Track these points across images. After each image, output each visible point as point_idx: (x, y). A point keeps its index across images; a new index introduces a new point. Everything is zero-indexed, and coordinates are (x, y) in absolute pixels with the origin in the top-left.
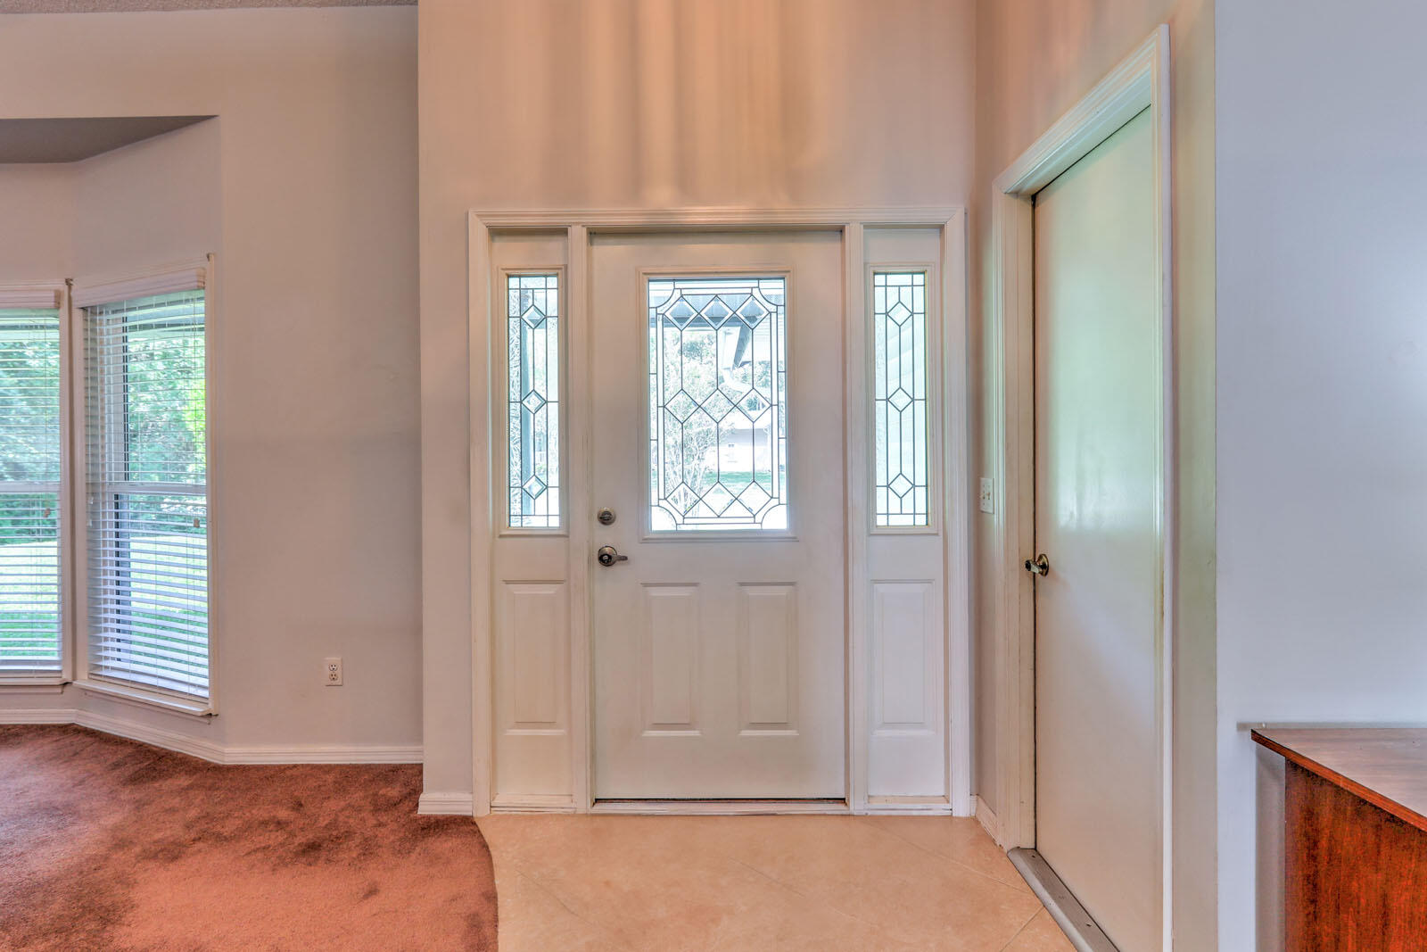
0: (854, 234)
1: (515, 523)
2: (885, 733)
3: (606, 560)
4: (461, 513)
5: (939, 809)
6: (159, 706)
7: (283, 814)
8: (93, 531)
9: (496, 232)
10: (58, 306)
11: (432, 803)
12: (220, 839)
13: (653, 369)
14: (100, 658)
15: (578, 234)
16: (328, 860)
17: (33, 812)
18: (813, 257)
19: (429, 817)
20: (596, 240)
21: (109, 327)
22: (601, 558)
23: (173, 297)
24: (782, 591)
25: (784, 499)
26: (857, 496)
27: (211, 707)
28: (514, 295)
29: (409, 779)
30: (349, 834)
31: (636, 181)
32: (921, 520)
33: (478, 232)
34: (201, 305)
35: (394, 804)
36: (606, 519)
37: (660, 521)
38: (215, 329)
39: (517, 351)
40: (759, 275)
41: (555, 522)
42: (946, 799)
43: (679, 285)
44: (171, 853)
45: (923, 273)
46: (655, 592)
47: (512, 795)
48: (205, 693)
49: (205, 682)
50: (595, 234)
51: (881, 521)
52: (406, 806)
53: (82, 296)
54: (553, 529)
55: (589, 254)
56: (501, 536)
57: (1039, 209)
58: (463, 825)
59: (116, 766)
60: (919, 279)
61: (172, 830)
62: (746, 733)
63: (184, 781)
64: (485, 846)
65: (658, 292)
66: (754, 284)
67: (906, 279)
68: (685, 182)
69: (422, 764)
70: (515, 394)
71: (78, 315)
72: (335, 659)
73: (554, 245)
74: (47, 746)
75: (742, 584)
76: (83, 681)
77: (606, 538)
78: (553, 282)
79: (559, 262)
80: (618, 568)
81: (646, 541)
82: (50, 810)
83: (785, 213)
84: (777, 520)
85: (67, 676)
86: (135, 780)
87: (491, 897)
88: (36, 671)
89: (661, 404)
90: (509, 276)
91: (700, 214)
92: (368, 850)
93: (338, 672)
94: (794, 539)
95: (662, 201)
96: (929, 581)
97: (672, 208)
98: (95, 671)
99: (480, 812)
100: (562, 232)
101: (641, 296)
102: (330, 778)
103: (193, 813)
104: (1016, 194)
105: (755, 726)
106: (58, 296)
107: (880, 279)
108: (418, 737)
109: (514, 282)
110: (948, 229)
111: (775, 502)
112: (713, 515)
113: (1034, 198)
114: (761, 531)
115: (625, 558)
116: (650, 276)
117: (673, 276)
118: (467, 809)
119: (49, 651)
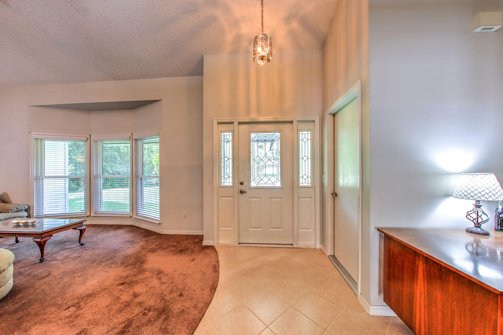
0: (295, 123)
1: (223, 184)
2: (302, 230)
3: (242, 192)
4: (211, 182)
5: (313, 247)
6: (150, 222)
7: (175, 244)
8: (136, 185)
9: (219, 123)
10: (130, 139)
11: (205, 243)
12: (163, 249)
13: (252, 152)
14: (138, 211)
15: (236, 123)
16: (185, 253)
17: (126, 242)
18: (286, 127)
19: (205, 246)
20: (240, 125)
21: (140, 143)
22: (240, 192)
23: (153, 137)
24: (280, 199)
25: (280, 180)
26: (295, 179)
27: (160, 222)
28: (223, 136)
29: (200, 238)
30: (189, 248)
31: (248, 112)
32: (310, 185)
33: (215, 123)
34: (158, 139)
35: (197, 243)
36: (242, 184)
37: (253, 184)
38: (161, 143)
39: (223, 148)
40: (274, 132)
41: (231, 184)
42: (315, 245)
43: (257, 134)
44: (153, 251)
45: (310, 131)
46: (252, 199)
47: (222, 241)
48: (159, 219)
49: (159, 217)
50: (240, 123)
51: (301, 184)
52: (200, 243)
53: (135, 137)
54: (230, 186)
55: (238, 128)
56: (220, 187)
57: (336, 117)
58: (212, 248)
59: (142, 233)
60: (309, 132)
61: (153, 246)
62: (271, 230)
63: (155, 237)
64: (217, 252)
65: (253, 135)
66: (273, 133)
67: (307, 132)
68: (259, 112)
69: (203, 235)
70: (223, 157)
71: (134, 141)
72: (185, 213)
73: (231, 125)
74: (128, 229)
75: (271, 198)
76: (134, 216)
77: (242, 188)
78: (231, 133)
79: (232, 129)
80: (244, 194)
81: (250, 188)
82: (130, 242)
83: (280, 118)
84: (278, 184)
85: (131, 215)
86: (145, 236)
87: (218, 262)
88: (125, 214)
89: (253, 159)
90: (222, 132)
91: (262, 119)
92: (193, 252)
93: (186, 215)
94: (282, 188)
95: (254, 116)
96: (311, 198)
97: (256, 118)
98: (137, 214)
99: (215, 245)
100: (233, 123)
101: (249, 137)
102: (184, 237)
103: (157, 243)
104: (330, 114)
105: (273, 228)
106: (130, 137)
107: (301, 132)
108: (202, 229)
109: (222, 134)
110: (315, 122)
111: (278, 180)
112: (264, 183)
113: (334, 115)
114: (275, 186)
115: (246, 192)
116: (251, 132)
117: (256, 132)
118: (212, 245)
119: (128, 210)
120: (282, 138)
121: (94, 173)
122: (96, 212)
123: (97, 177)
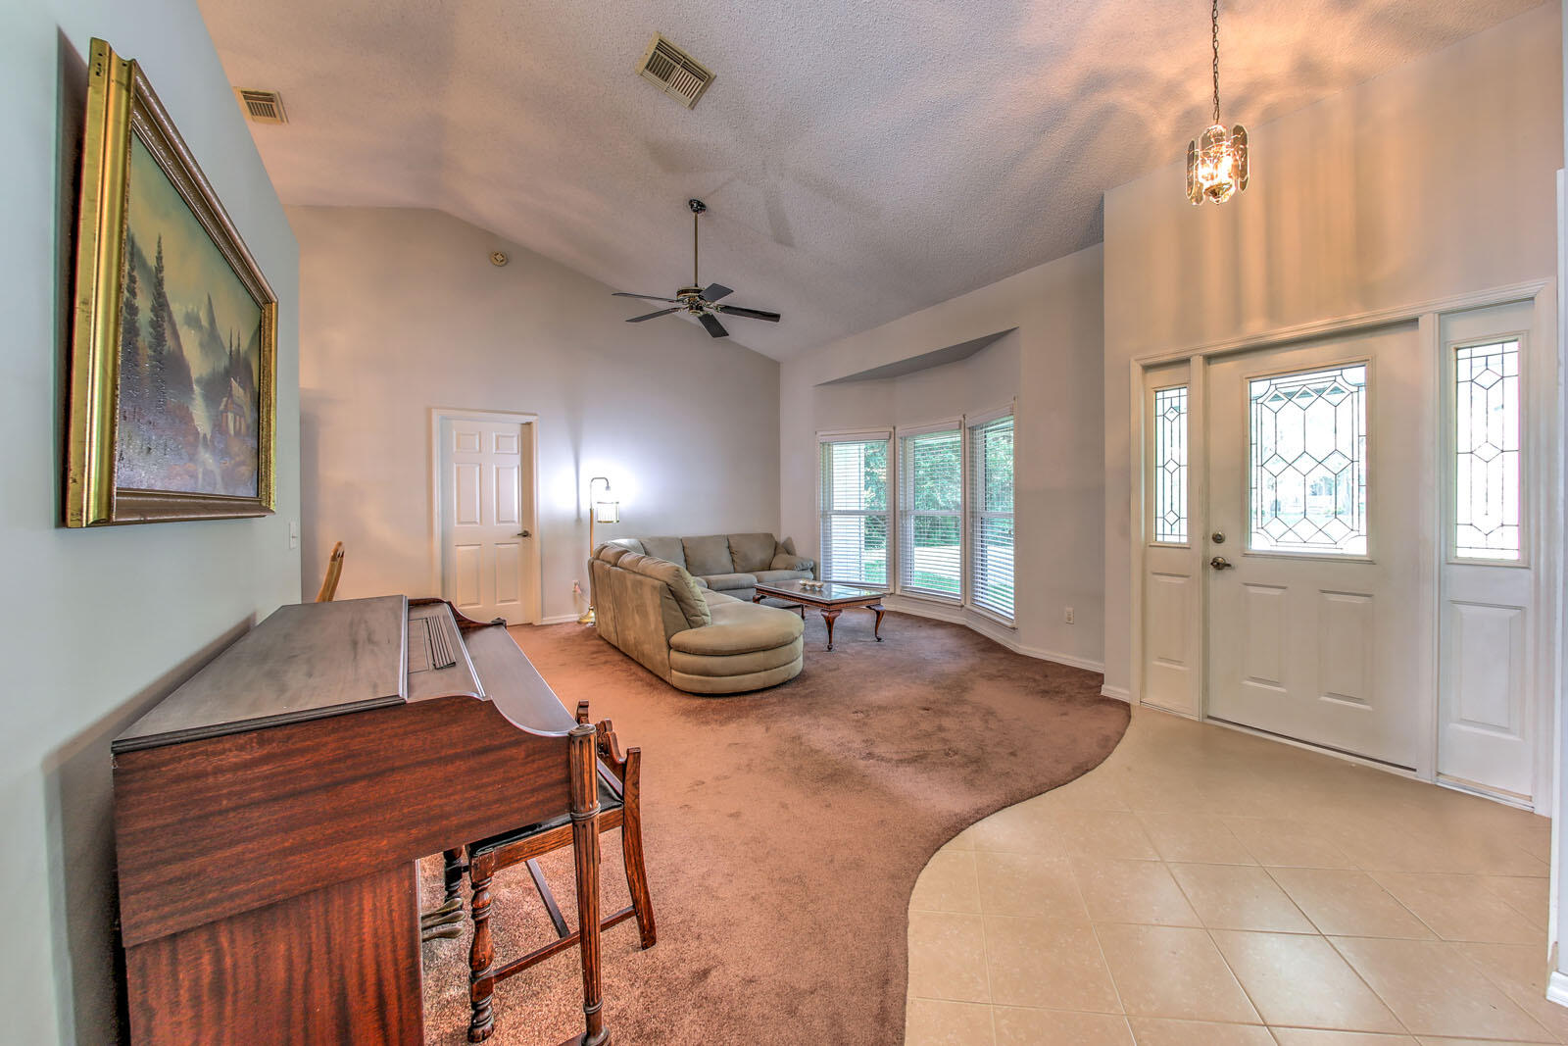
0: (1428, 322)
1: (1159, 539)
3: (1219, 565)
4: (1125, 532)
6: (1000, 623)
7: (1037, 677)
8: (972, 535)
9: (1147, 368)
10: (960, 428)
11: (1108, 690)
12: (1009, 679)
13: (1253, 441)
14: (974, 595)
15: (1197, 362)
17: (947, 651)
18: (1390, 346)
19: (1104, 697)
20: (1212, 362)
21: (979, 435)
22: (1214, 564)
23: (1002, 420)
24: (1360, 600)
25: (1363, 531)
27: (1014, 625)
28: (1160, 402)
29: (1097, 679)
30: (1064, 692)
31: (1238, 318)
32: (1516, 556)
33: (1136, 371)
35: (1091, 688)
36: (1218, 539)
37: (1259, 543)
38: (1017, 432)
40: (1342, 365)
41: (1184, 540)
43: (1273, 382)
44: (991, 678)
45: (1516, 340)
46: (1252, 590)
47: (1153, 698)
48: (1012, 617)
49: (1012, 612)
50: (1210, 359)
52: (1095, 690)
53: (970, 422)
54: (1184, 544)
55: (1206, 373)
56: (1151, 546)
58: (1122, 705)
59: (977, 644)
60: (1510, 346)
61: (993, 671)
62: (1324, 699)
63: (1002, 655)
64: (1130, 717)
65: (1258, 388)
66: (1339, 372)
67: (1497, 348)
68: (1274, 311)
69: (1104, 674)
70: (1160, 463)
71: (967, 431)
72: (1071, 609)
73: (1182, 370)
74: (954, 630)
75: (1323, 592)
76: (968, 606)
77: (1217, 551)
78: (1184, 391)
79: (1185, 379)
80: (1226, 572)
81: (1246, 555)
82: (953, 653)
83: (1357, 317)
84: (1358, 547)
85: (963, 602)
86: (983, 650)
88: (951, 598)
89: (1259, 464)
90: (1157, 392)
92: (1070, 699)
93: (1072, 617)
94: (1371, 562)
95: (1257, 328)
97: (1263, 333)
98: (973, 600)
99: (1134, 703)
100: (1186, 361)
101: (1245, 394)
102: (1064, 670)
103: (1001, 668)
105: (1332, 696)
106: (961, 422)
107: (1464, 353)
109: (1160, 395)
110: (1537, 301)
111: (1355, 533)
112: (1300, 541)
114: (1342, 555)
115: (1229, 565)
116: (1252, 379)
117: (1269, 376)
118: (1126, 699)
119: (957, 590)
120: (1371, 385)
121: (901, 506)
122: (903, 587)
123: (905, 514)
